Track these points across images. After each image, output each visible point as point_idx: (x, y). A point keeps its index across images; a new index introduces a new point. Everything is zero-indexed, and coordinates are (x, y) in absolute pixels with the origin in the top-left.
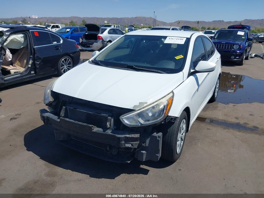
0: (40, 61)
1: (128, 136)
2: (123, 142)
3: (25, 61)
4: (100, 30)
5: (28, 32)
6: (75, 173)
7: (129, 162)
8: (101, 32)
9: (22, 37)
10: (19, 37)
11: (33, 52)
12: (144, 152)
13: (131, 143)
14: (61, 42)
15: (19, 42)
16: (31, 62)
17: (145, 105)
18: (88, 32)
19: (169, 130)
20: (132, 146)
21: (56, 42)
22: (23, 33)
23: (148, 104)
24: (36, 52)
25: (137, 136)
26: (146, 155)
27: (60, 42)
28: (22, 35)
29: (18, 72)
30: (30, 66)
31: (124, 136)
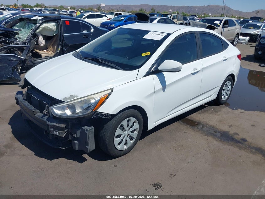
0: (68, 48)
1: (56, 124)
2: (52, 129)
3: (56, 47)
4: (149, 19)
5: (60, 21)
6: (27, 149)
7: (64, 148)
8: (149, 22)
9: (54, 26)
10: (52, 26)
11: (62, 39)
12: (76, 142)
13: (58, 132)
14: (92, 30)
15: (51, 30)
16: (59, 49)
17: (75, 98)
18: (138, 21)
19: (105, 126)
20: (59, 135)
21: (86, 31)
22: (55, 22)
23: (78, 98)
24: (64, 39)
25: (63, 126)
26: (78, 145)
27: (90, 31)
28: (54, 24)
29: (48, 56)
30: (58, 52)
31: (53, 124)
